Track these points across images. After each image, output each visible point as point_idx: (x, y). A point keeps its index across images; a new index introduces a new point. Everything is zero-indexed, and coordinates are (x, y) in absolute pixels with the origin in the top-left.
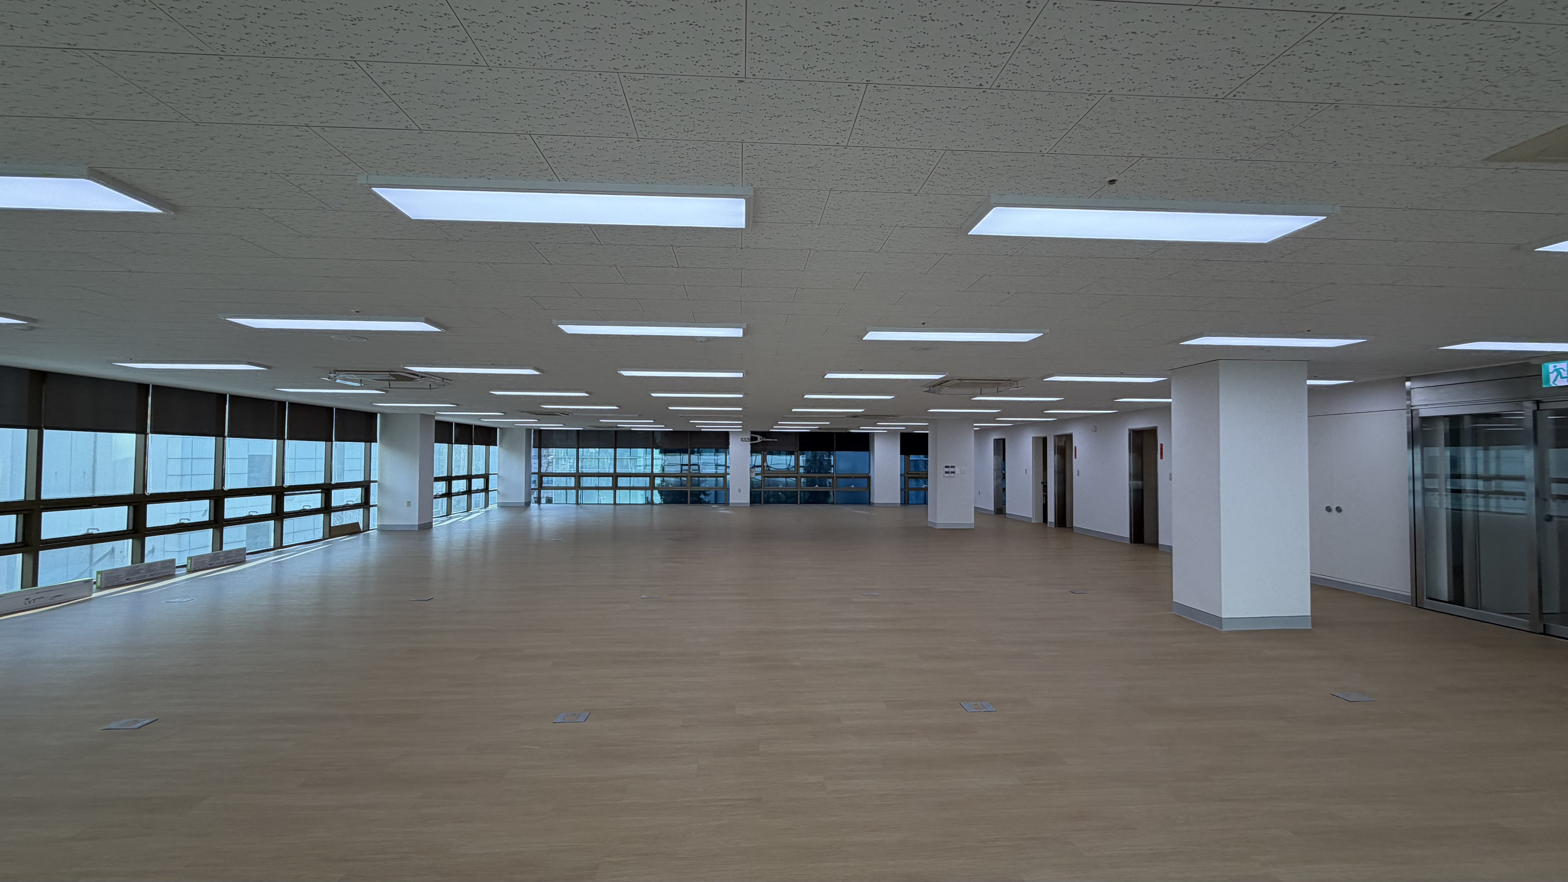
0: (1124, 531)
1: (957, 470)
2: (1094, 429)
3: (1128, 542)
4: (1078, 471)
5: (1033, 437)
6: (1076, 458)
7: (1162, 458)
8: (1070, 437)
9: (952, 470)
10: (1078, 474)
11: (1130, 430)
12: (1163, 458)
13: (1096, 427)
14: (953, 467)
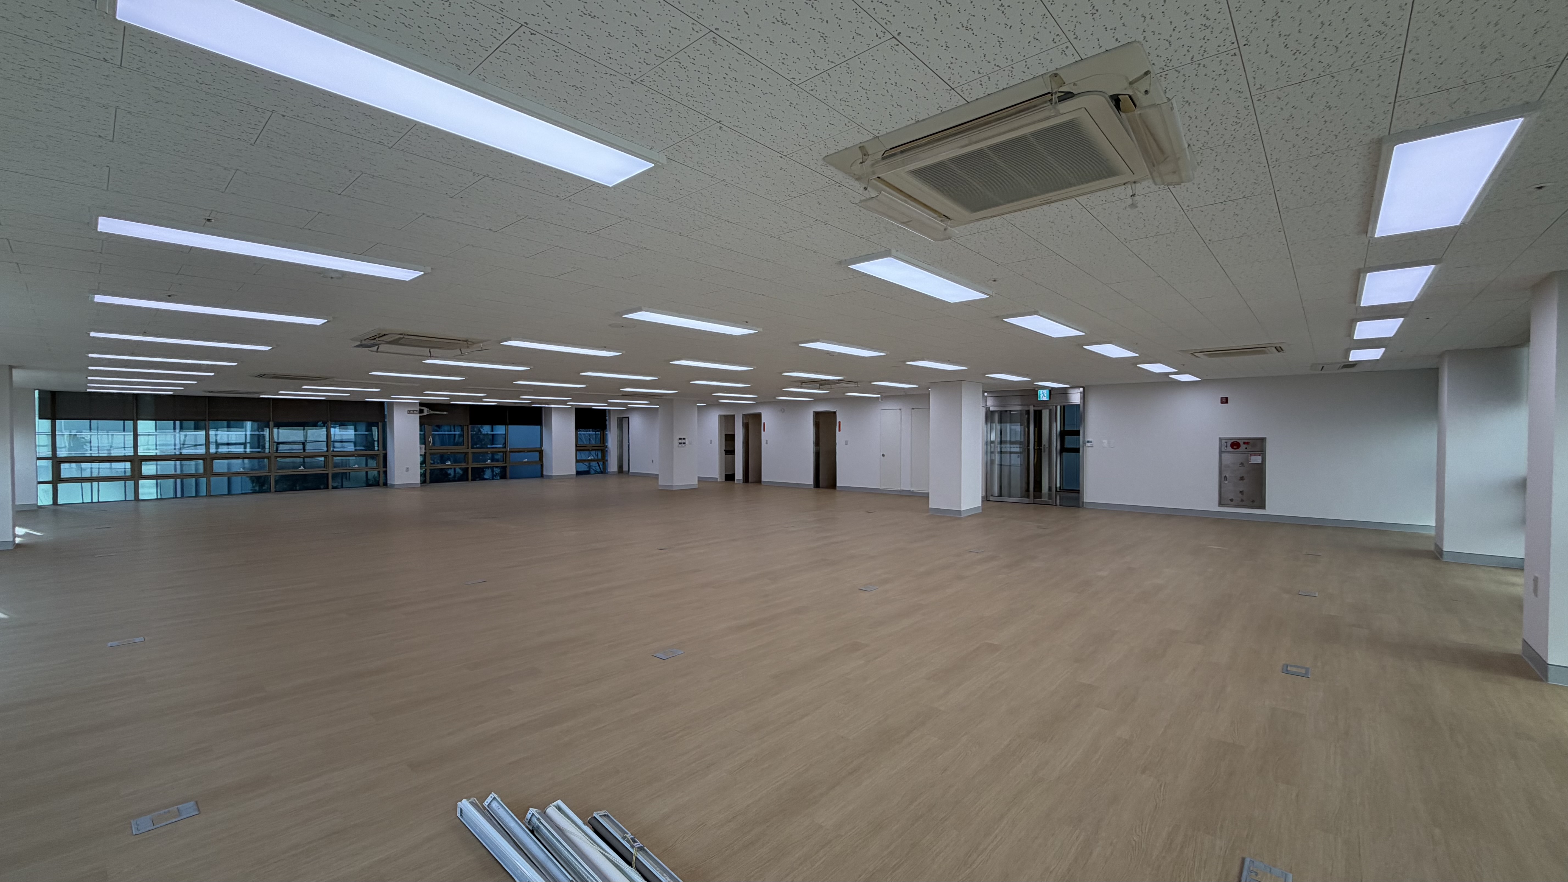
0: (810, 481)
1: (686, 441)
2: (783, 410)
3: (812, 487)
4: (767, 441)
5: (719, 415)
6: (764, 431)
7: (839, 430)
8: (758, 416)
9: (683, 441)
10: (767, 443)
11: (814, 412)
12: (841, 430)
13: (784, 409)
14: (684, 439)
